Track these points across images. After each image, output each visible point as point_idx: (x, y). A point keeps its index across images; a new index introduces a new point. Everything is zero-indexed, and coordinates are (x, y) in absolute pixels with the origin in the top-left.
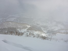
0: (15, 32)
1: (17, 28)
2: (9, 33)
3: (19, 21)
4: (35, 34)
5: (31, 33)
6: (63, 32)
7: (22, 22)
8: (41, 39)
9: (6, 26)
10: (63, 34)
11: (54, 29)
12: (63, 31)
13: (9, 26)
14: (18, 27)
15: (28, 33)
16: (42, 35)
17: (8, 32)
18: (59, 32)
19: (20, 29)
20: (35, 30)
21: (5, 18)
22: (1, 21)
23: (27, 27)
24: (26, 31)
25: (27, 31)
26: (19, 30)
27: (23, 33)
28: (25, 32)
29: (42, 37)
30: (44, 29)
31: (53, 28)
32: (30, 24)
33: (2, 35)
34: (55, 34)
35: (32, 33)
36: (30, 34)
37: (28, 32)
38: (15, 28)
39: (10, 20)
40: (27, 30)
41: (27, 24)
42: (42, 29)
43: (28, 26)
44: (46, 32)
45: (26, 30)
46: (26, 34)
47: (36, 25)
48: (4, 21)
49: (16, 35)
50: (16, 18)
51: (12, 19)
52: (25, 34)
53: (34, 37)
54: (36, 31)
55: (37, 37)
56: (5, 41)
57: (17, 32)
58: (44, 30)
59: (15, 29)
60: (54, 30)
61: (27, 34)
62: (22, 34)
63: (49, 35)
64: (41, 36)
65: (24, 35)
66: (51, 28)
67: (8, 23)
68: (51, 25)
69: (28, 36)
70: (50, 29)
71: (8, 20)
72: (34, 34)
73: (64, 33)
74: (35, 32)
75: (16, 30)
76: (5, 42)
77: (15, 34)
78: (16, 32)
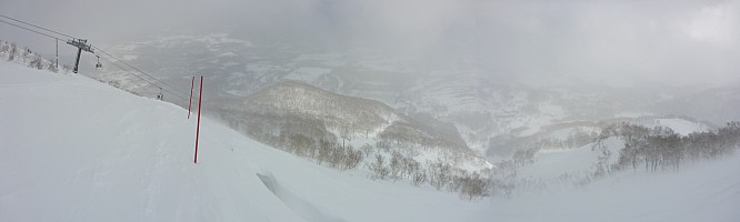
0: (316, 139)
1: (330, 124)
2: (287, 139)
3: (341, 84)
4: (423, 166)
5: (400, 156)
6: (566, 139)
7: (354, 93)
8: (455, 196)
9: (278, 105)
10: (568, 149)
11: (522, 129)
12: (562, 135)
13: (293, 108)
14: (333, 118)
15: (387, 158)
16: (464, 172)
17: (282, 136)
18: (547, 144)
19: (346, 129)
20: (424, 139)
21: (278, 67)
22: (263, 80)
23: (383, 121)
24: (373, 143)
25: (380, 146)
26: (336, 132)
27: (359, 152)
28: (368, 149)
29: (462, 180)
30: (474, 133)
31: (516, 124)
32: (396, 107)
33: (260, 144)
34: (530, 154)
35: (405, 155)
36: (394, 162)
37: (382, 153)
38: (321, 123)
39: (298, 78)
40: (383, 136)
41: (383, 105)
42: (464, 132)
43: (385, 118)
44: (483, 151)
45: (372, 136)
46: (375, 161)
47: (427, 110)
48: (275, 79)
49: (320, 158)
50: (329, 71)
51: (312, 75)
52: (366, 159)
53: (418, 179)
54: (427, 143)
55: (432, 183)
56: (268, 181)
57: (325, 146)
58: (473, 138)
59: (317, 126)
60: (524, 134)
61: (380, 159)
62: (353, 158)
63: (502, 166)
64: (459, 175)
65: (361, 165)
66: (508, 122)
67: (290, 89)
68: (509, 109)
69: (383, 173)
70: (502, 131)
71: (292, 77)
72: (417, 164)
73: (570, 142)
74: (422, 150)
75: (322, 132)
76: (266, 184)
77: (317, 152)
78: (322, 141)
